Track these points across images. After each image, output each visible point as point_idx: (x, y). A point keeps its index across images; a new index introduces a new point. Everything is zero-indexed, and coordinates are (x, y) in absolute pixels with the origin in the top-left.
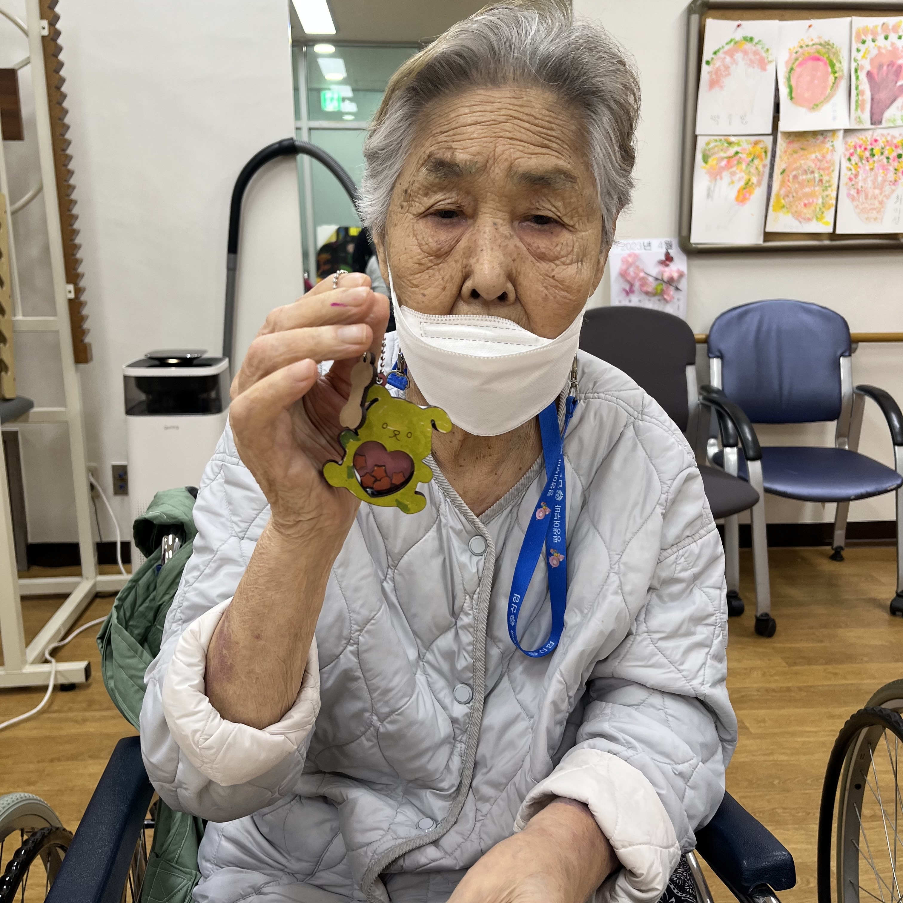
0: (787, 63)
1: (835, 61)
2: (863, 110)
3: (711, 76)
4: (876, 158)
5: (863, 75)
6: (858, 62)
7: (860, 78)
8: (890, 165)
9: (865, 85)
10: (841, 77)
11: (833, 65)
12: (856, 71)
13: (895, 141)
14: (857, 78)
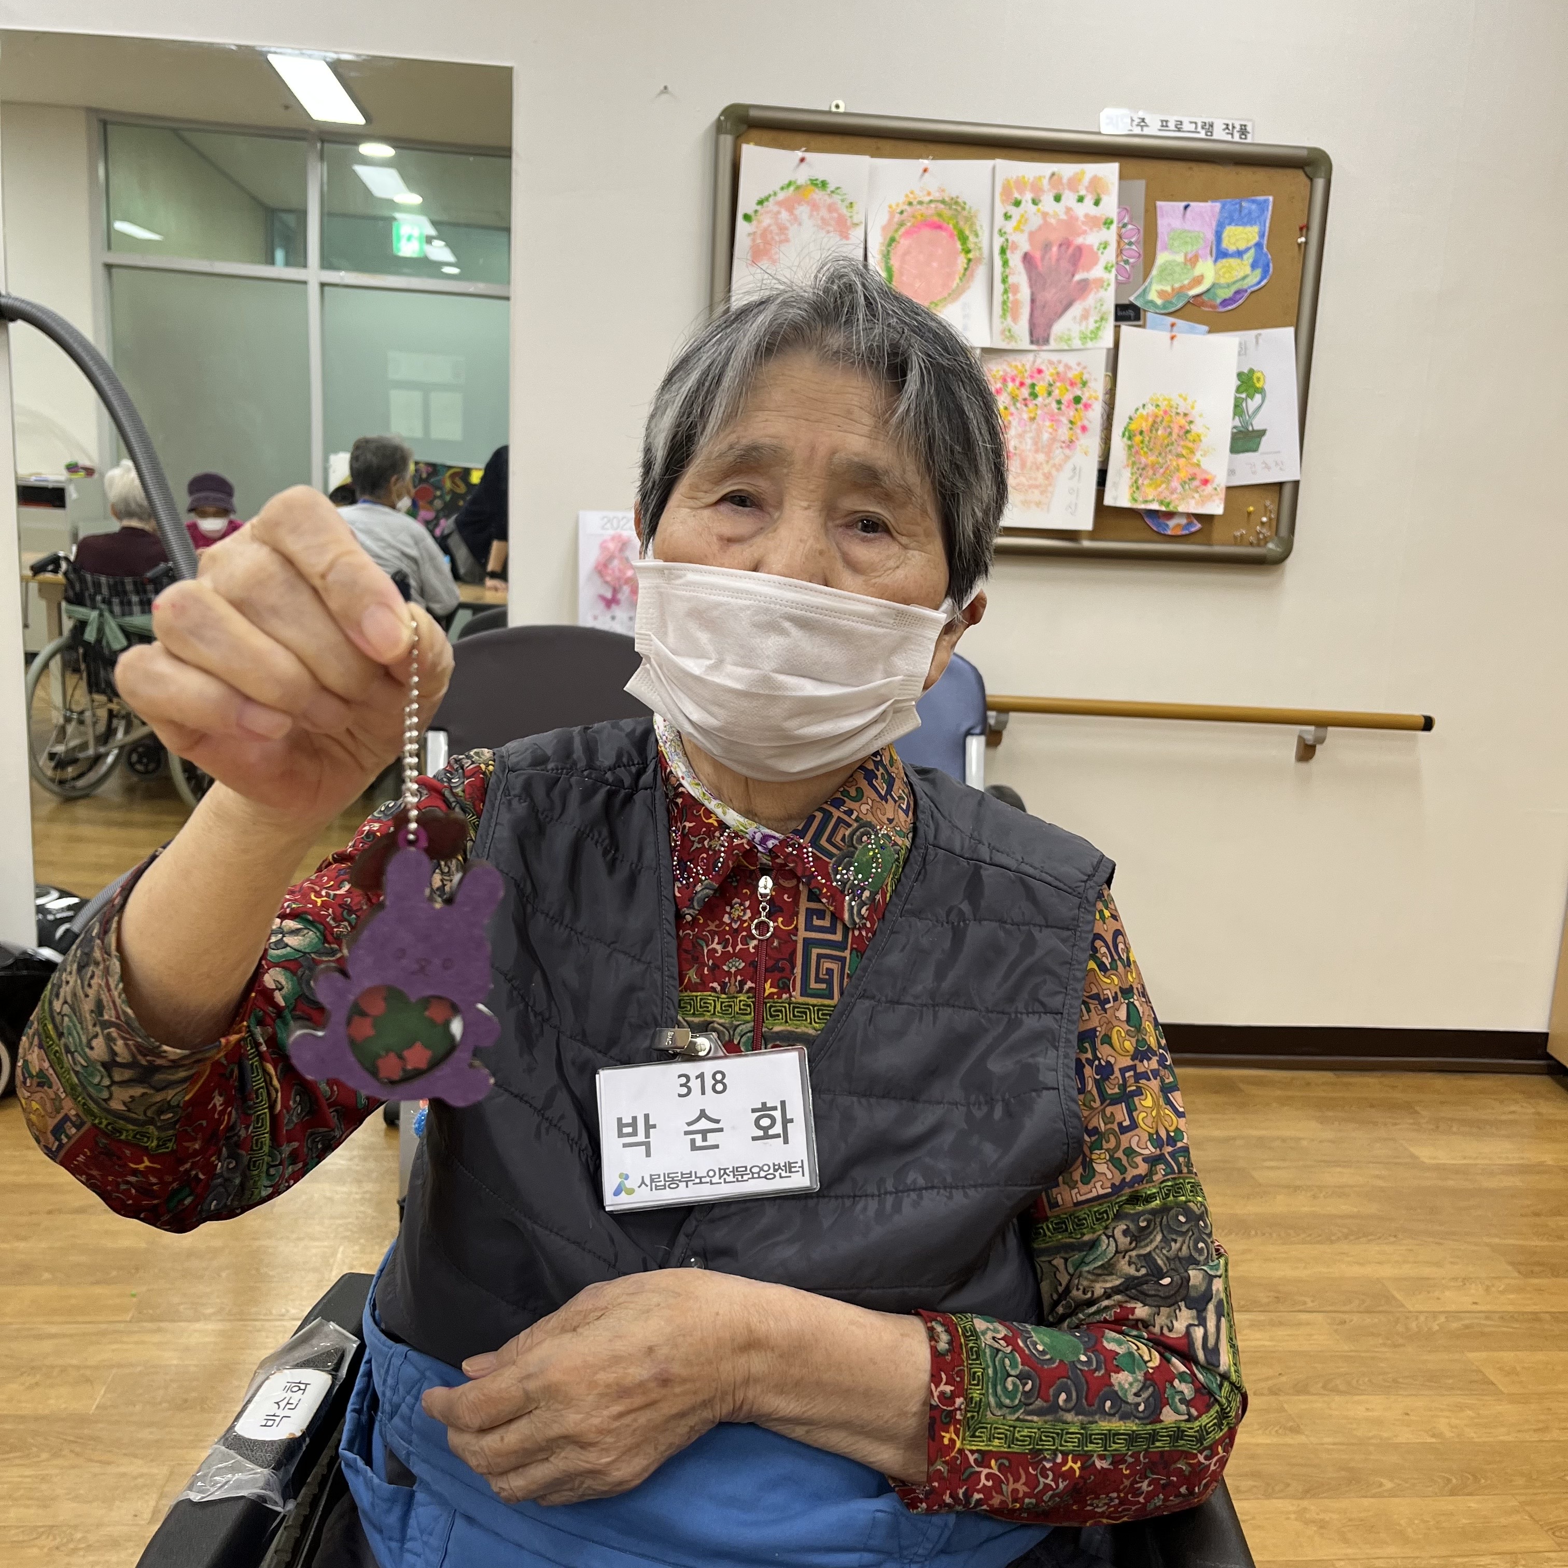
0: (884, 228)
1: (967, 232)
2: (1015, 319)
3: (754, 240)
4: (1040, 399)
5: (1015, 260)
6: (1007, 236)
7: (1011, 263)
8: (1063, 415)
9: (1020, 277)
10: (979, 260)
11: (964, 239)
12: (1003, 251)
13: (1070, 375)
14: (1005, 263)
